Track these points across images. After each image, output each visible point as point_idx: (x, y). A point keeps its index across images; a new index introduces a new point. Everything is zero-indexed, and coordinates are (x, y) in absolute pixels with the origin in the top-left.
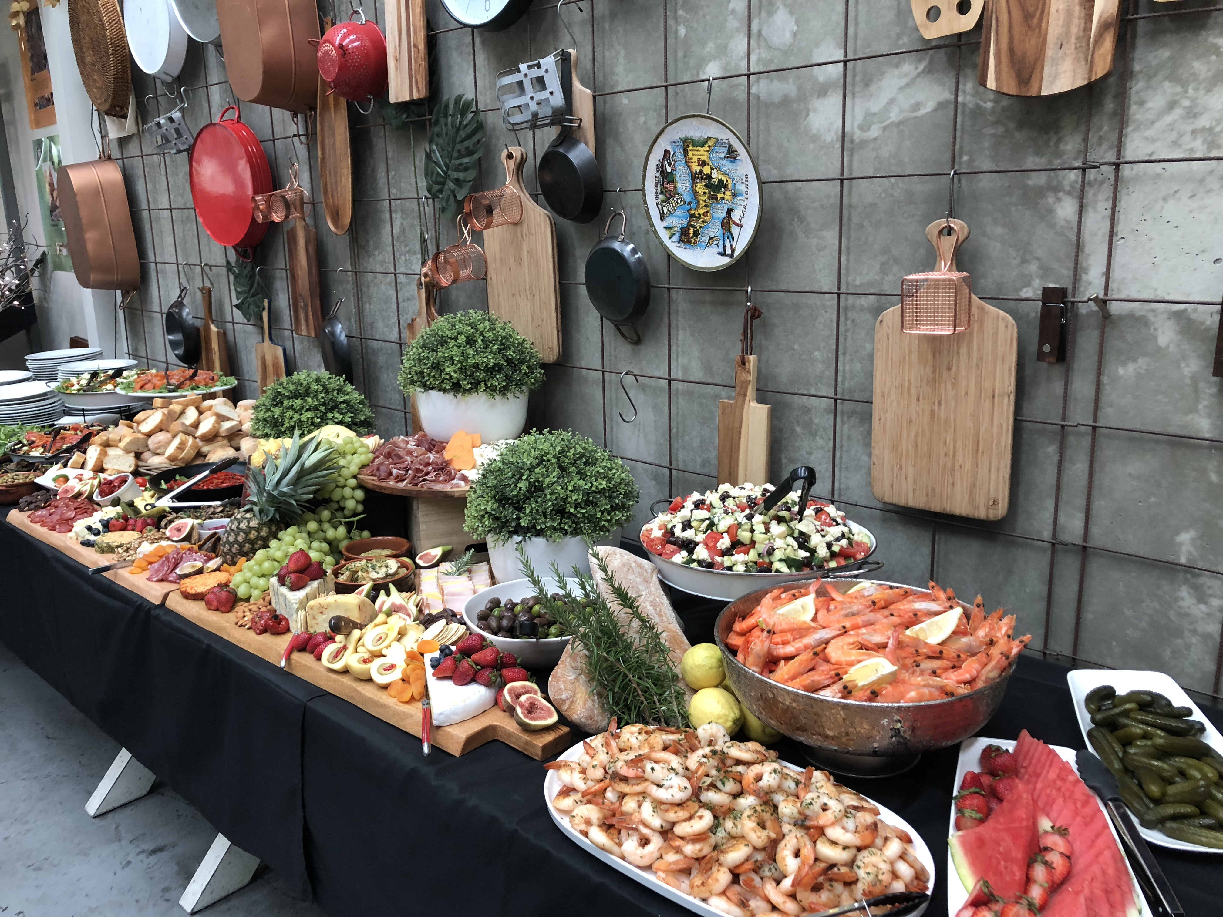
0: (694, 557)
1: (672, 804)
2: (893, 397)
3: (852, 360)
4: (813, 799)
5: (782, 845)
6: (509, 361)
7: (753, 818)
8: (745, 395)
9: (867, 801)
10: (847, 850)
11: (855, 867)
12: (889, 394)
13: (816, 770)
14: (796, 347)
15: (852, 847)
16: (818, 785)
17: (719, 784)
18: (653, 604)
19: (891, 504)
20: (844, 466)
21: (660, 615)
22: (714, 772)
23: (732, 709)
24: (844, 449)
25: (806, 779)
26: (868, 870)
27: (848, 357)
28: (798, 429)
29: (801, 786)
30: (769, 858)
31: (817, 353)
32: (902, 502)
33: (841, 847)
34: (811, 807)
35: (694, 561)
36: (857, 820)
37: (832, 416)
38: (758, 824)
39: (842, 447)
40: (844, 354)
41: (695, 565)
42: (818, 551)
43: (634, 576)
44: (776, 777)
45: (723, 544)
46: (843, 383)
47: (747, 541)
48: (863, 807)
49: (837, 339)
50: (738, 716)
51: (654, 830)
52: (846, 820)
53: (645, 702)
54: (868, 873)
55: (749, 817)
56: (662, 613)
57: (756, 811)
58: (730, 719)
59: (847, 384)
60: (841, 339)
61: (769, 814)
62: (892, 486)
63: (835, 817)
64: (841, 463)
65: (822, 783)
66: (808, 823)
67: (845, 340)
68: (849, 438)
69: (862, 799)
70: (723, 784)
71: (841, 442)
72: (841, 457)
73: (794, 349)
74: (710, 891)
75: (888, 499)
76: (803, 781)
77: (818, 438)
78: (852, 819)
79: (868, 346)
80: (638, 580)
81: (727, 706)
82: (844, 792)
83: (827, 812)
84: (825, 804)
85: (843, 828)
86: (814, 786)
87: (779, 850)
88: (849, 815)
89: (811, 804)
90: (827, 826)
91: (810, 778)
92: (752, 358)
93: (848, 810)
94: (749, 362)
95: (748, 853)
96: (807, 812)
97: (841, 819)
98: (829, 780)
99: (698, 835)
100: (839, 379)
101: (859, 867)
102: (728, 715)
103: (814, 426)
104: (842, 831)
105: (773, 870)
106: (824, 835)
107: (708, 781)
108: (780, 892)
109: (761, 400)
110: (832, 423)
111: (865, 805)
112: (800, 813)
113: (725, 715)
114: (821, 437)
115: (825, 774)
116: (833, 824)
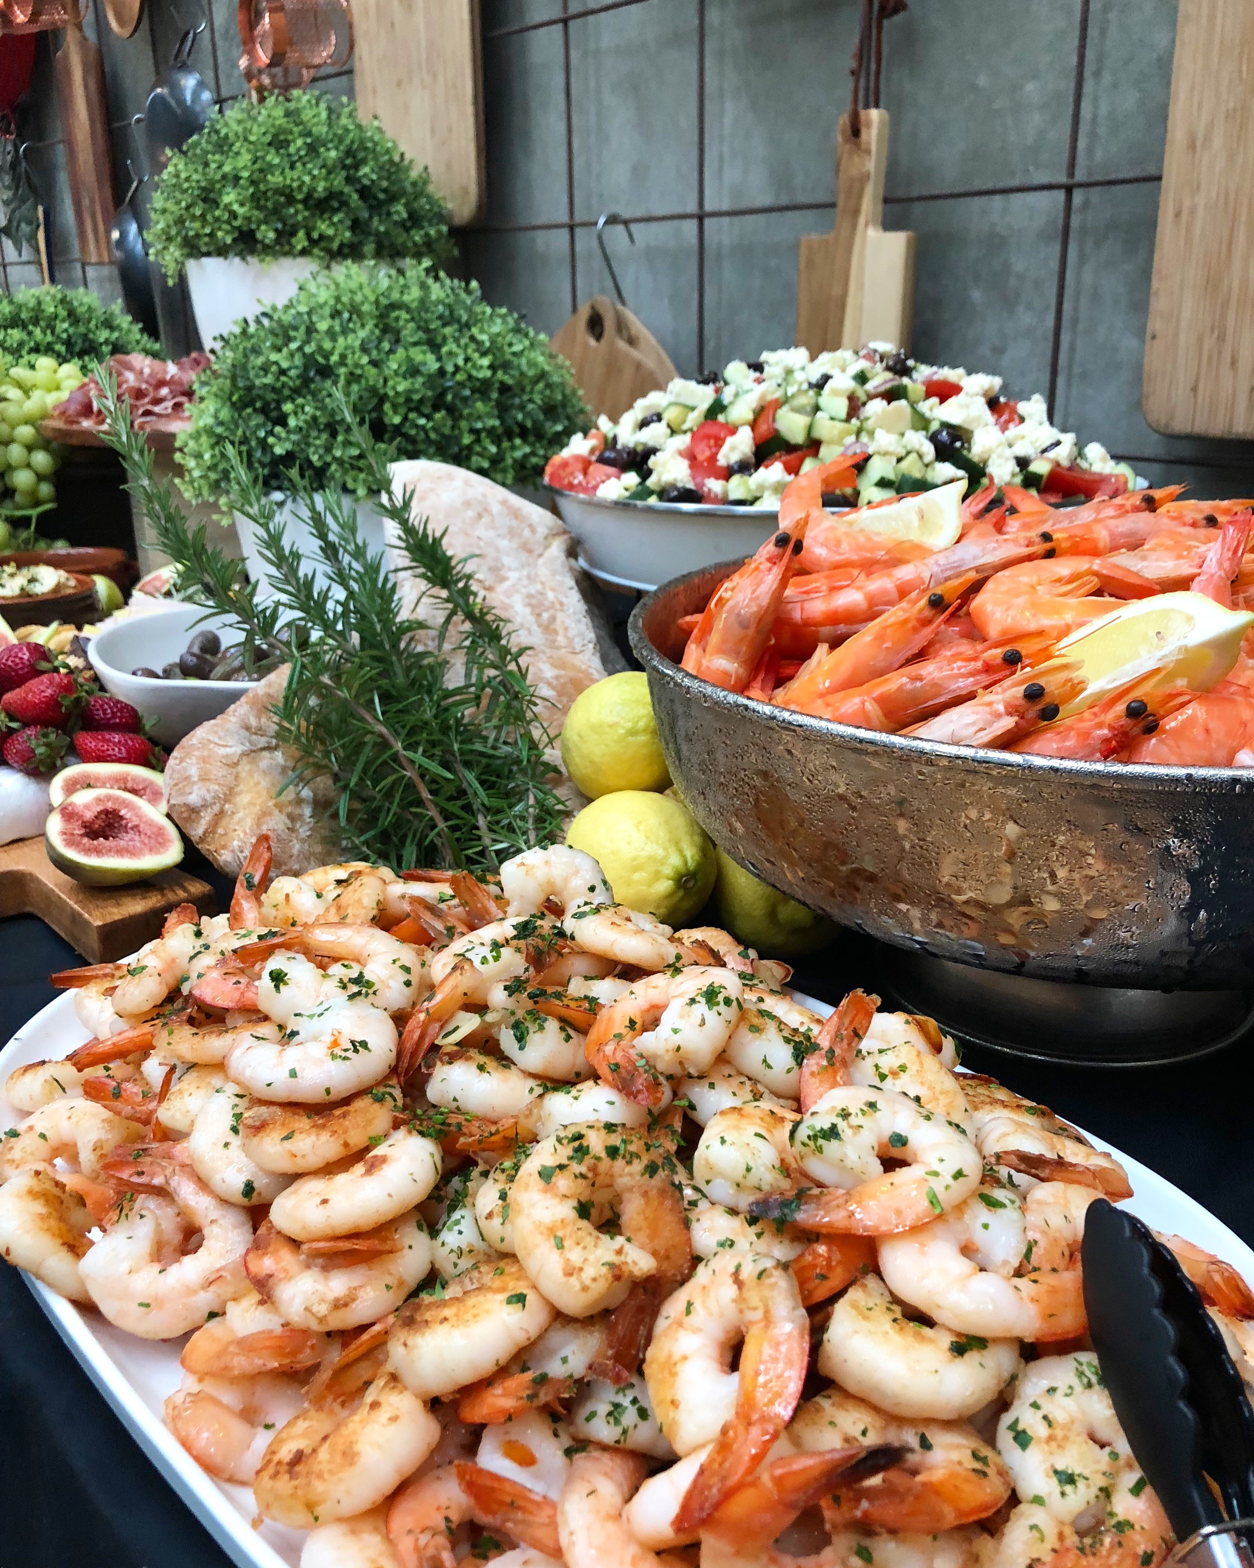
0: (651, 482)
1: (293, 1106)
2: (1217, 141)
3: (1115, 86)
4: (845, 1115)
5: (673, 1307)
6: (365, 193)
7: (563, 1182)
8: (856, 212)
9: (1080, 1140)
10: (973, 1357)
11: (1004, 1437)
12: (1208, 139)
13: (887, 1007)
14: (982, 81)
15: (998, 1340)
16: (888, 1062)
17: (507, 1040)
18: (536, 605)
19: (1189, 438)
20: (1076, 370)
21: (548, 628)
22: (498, 997)
23: (677, 843)
24: (1081, 327)
25: (837, 1037)
26: (1066, 1462)
27: (1107, 78)
28: (977, 295)
29: (813, 1063)
30: (618, 1358)
31: (1030, 87)
32: (1217, 427)
33: (946, 1340)
34: (831, 1147)
35: (651, 493)
36: (1033, 1218)
37: (1057, 247)
38: (583, 1210)
39: (1075, 322)
40: (1097, 74)
41: (653, 501)
42: (990, 470)
43: (491, 533)
44: (711, 1016)
45: (733, 449)
46: (1090, 150)
47: (797, 437)
48: (1060, 1163)
49: (1083, 38)
50: (691, 865)
51: (224, 1202)
52: (981, 1214)
53: (442, 825)
54: (1068, 1479)
55: (546, 1175)
56: (558, 625)
57: (581, 1151)
58: (668, 871)
59: (1099, 154)
60: (1093, 32)
61: (638, 1166)
62: (1195, 389)
63: (933, 1201)
64: (1070, 367)
65: (905, 1056)
66: (805, 1216)
67: (1103, 32)
68: (1096, 296)
69: (1061, 1131)
70: (521, 1039)
71: (1076, 309)
72: (1072, 348)
73: (974, 88)
74: (310, 1506)
75: (1181, 425)
76: (825, 1042)
77: (1021, 309)
78: (1010, 1214)
79: (1161, 38)
80: (504, 543)
81: (663, 835)
82: (995, 1102)
83: (901, 1175)
84: (900, 1140)
85: (967, 1250)
86: (868, 1065)
87: (661, 1324)
88: (999, 1194)
89: (832, 1133)
90: (891, 1236)
91: (858, 1035)
92: (874, 114)
93: (1003, 1172)
94: (869, 125)
95: (521, 1338)
96: (817, 1168)
97: (960, 1207)
98: (937, 1049)
99: (355, 1235)
100: (1082, 144)
101: (1022, 1439)
102: (663, 862)
103: (1013, 282)
104: (961, 1265)
105: (630, 1417)
106: (878, 1273)
107: (468, 1024)
108: (631, 1536)
109: (890, 224)
110: (1054, 264)
111: (1072, 1153)
112: (785, 1169)
113: (652, 859)
114: (1029, 307)
115: (922, 1028)
116: (917, 1229)
